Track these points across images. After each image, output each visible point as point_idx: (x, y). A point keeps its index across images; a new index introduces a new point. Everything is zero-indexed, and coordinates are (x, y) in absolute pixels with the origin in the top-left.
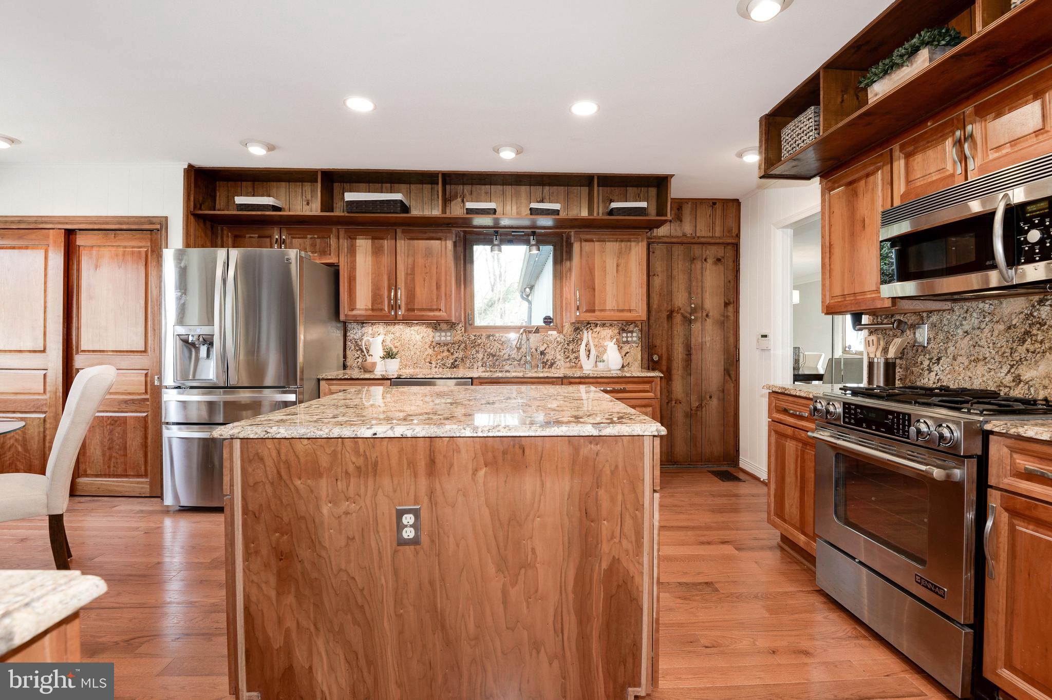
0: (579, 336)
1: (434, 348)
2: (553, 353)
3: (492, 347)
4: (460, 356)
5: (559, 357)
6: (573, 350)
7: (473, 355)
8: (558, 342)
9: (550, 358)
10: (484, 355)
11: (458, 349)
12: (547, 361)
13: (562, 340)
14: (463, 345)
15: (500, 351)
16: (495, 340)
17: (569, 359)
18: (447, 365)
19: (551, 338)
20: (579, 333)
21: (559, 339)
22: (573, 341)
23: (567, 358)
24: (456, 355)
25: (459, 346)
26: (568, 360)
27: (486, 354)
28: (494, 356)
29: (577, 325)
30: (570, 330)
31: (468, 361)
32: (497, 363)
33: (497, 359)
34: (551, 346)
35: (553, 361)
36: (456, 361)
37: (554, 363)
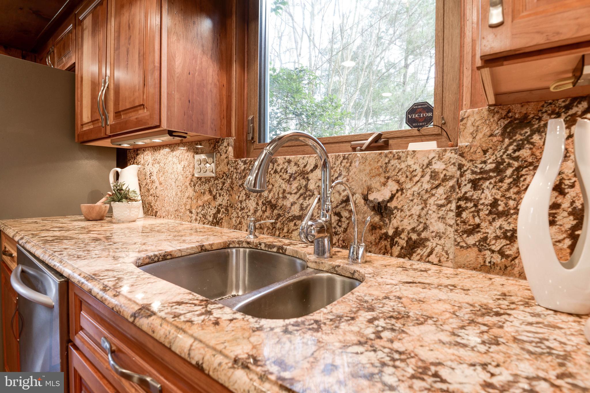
0: (525, 153)
1: (194, 185)
2: (416, 210)
3: (270, 186)
4: (224, 203)
5: (437, 226)
6: (495, 204)
7: (241, 202)
8: (434, 175)
9: (407, 224)
10: (257, 204)
11: (222, 189)
12: (397, 233)
13: (453, 170)
14: (229, 181)
15: (284, 198)
16: (276, 172)
17: (478, 236)
18: (209, 218)
19: (410, 161)
20: (528, 140)
21: (438, 166)
22: (499, 169)
23: (470, 232)
24: (219, 200)
25: (224, 183)
26: (472, 240)
27: (260, 203)
28: (273, 207)
29: (518, 111)
30: (486, 130)
31: (235, 215)
32: (278, 225)
33: (279, 216)
34: (411, 188)
35: (414, 237)
36: (218, 211)
37: (420, 243)
